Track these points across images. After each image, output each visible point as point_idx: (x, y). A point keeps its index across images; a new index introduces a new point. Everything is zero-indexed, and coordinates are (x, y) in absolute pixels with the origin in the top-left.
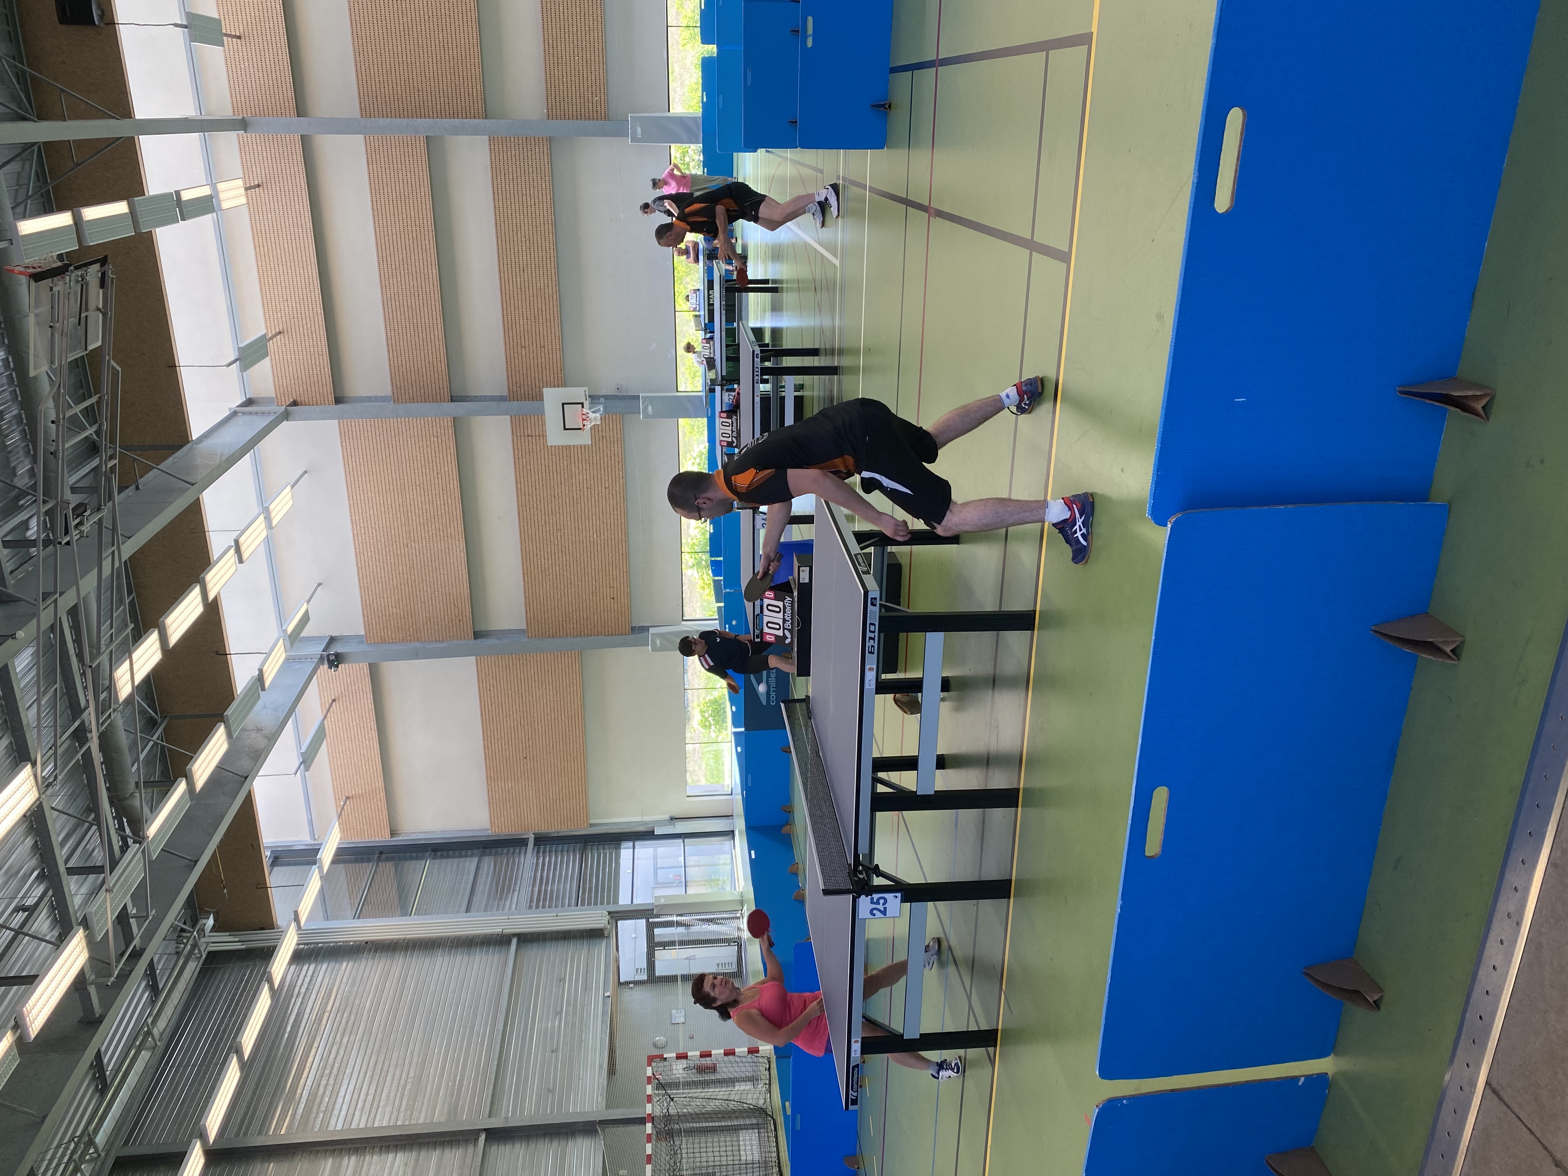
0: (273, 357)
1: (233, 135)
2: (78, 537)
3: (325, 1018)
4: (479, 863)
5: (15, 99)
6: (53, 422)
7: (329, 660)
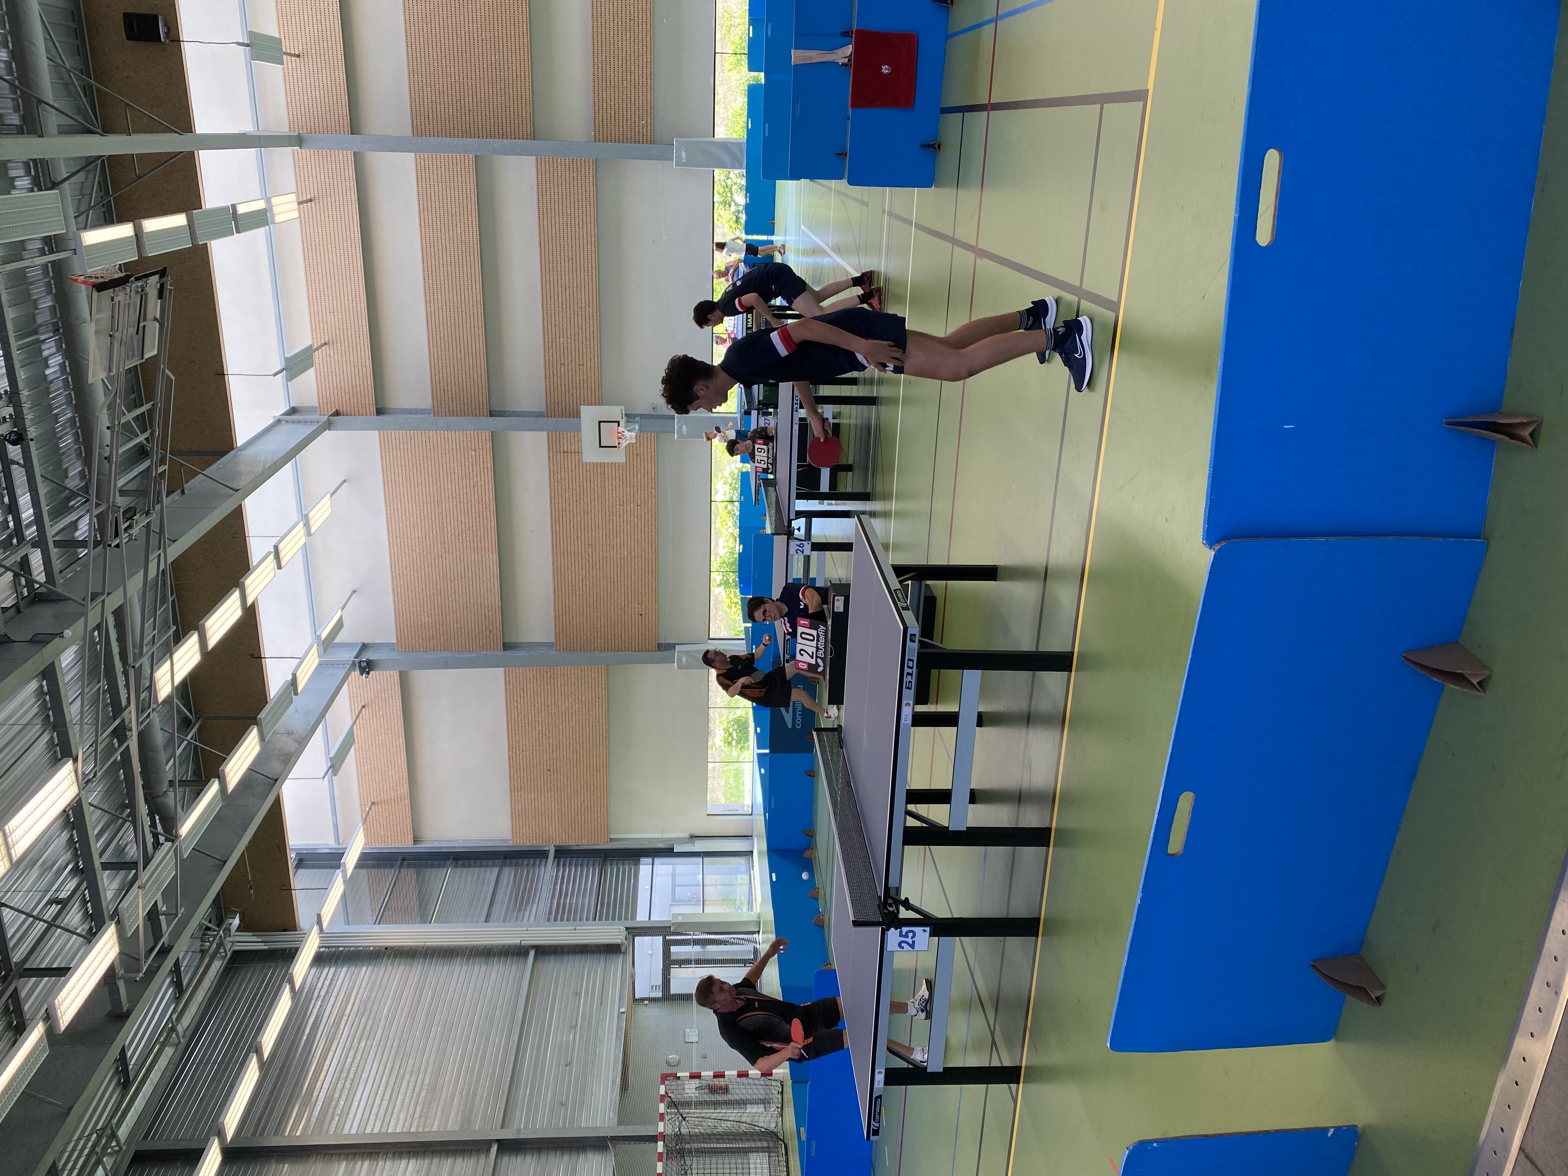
0: (318, 367)
1: (289, 150)
2: (127, 540)
3: (343, 1022)
4: (499, 873)
5: (80, 110)
6: (108, 428)
7: (360, 666)
